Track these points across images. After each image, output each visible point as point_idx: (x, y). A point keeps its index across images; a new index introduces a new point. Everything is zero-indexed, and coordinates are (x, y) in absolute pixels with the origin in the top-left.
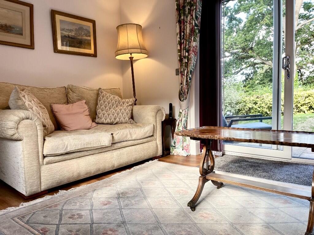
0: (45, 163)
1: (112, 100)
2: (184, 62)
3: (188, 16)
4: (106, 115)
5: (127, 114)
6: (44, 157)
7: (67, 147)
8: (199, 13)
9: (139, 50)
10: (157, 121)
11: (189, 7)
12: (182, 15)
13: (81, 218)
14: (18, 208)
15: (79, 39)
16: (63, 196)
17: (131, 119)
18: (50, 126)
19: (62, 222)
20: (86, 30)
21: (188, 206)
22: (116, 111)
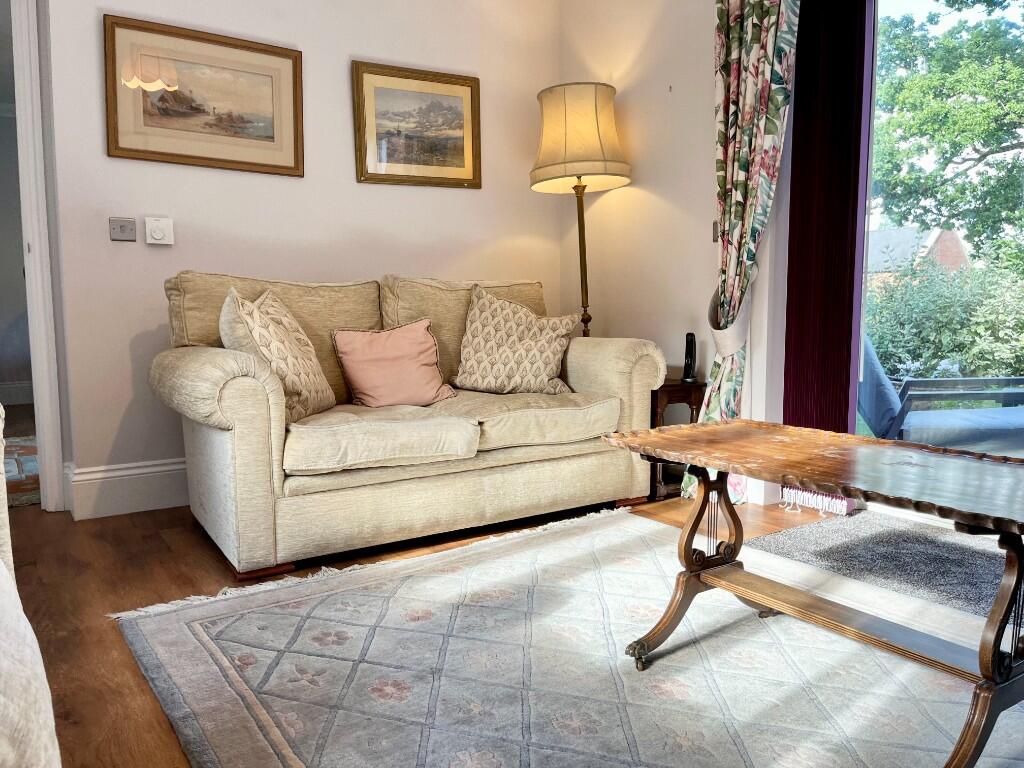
0: (287, 492)
1: (506, 321)
2: (733, 201)
3: (751, 48)
4: (486, 363)
5: (546, 364)
6: (287, 476)
7: (345, 454)
8: (789, 37)
9: (599, 165)
10: (635, 390)
11: (756, 21)
12: (735, 45)
13: (339, 644)
14: (212, 599)
15: (428, 138)
16: (325, 582)
17: (556, 380)
18: (313, 393)
19: (295, 647)
20: (450, 108)
21: (627, 653)
22: (514, 352)
